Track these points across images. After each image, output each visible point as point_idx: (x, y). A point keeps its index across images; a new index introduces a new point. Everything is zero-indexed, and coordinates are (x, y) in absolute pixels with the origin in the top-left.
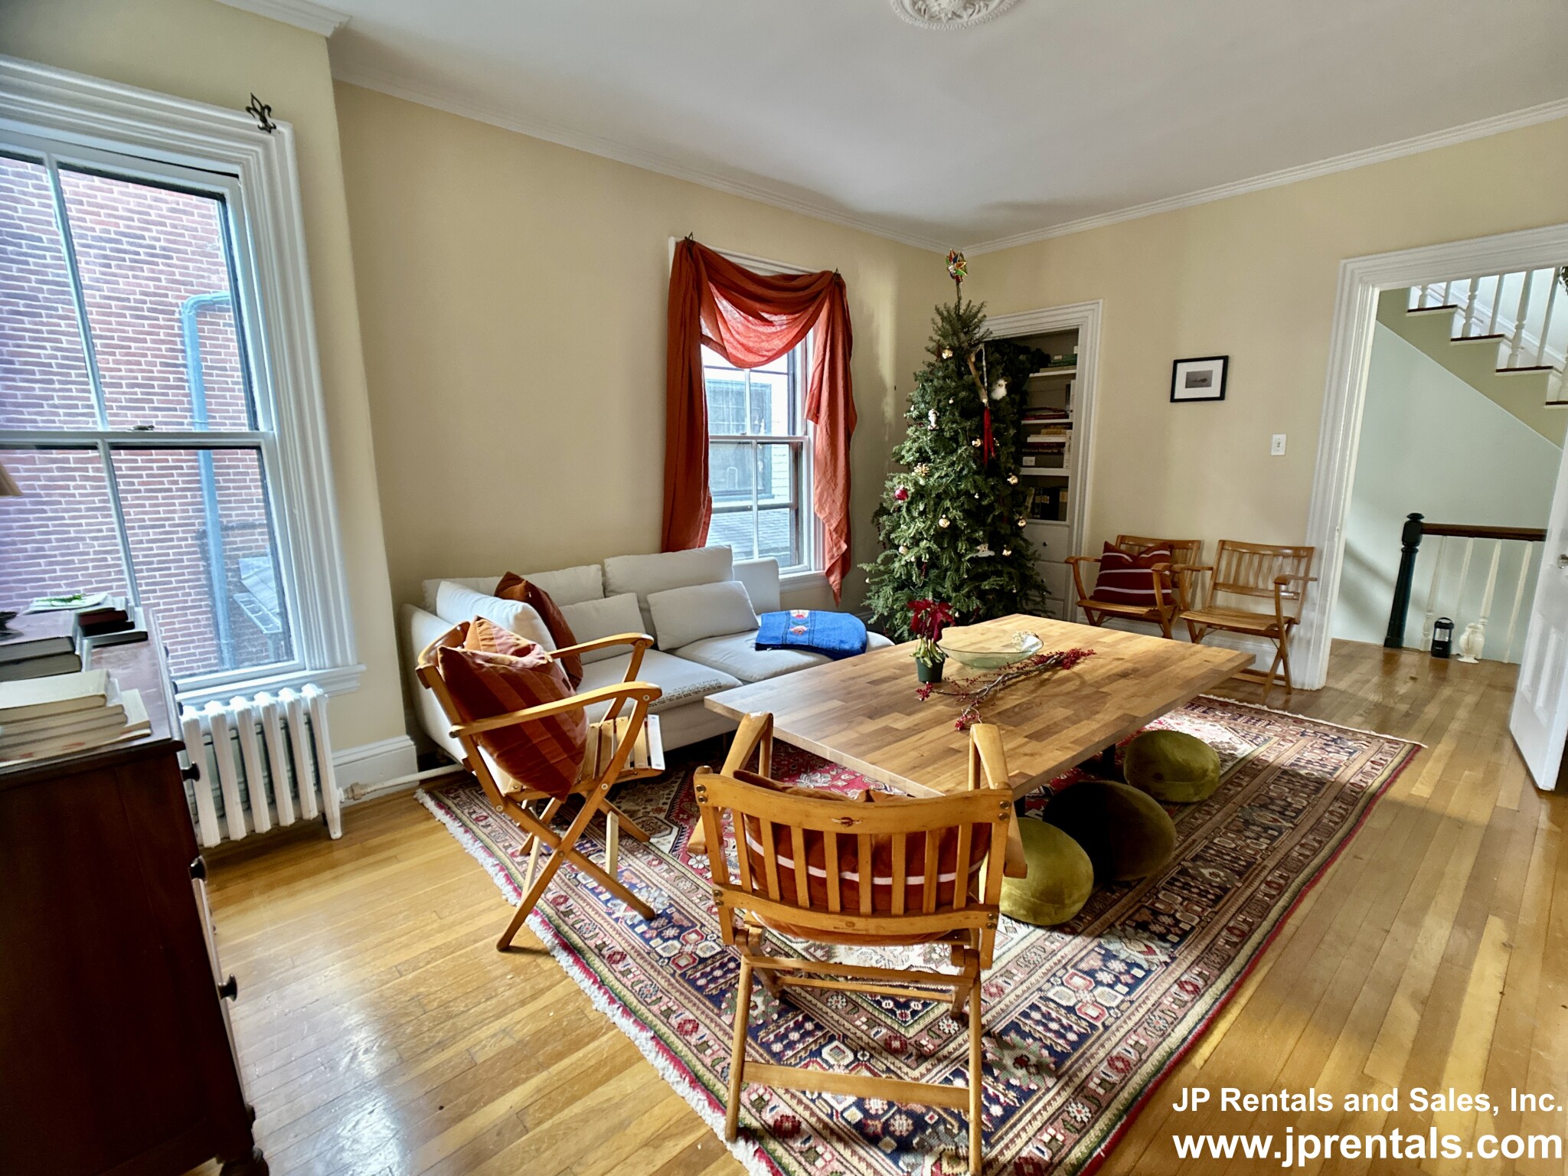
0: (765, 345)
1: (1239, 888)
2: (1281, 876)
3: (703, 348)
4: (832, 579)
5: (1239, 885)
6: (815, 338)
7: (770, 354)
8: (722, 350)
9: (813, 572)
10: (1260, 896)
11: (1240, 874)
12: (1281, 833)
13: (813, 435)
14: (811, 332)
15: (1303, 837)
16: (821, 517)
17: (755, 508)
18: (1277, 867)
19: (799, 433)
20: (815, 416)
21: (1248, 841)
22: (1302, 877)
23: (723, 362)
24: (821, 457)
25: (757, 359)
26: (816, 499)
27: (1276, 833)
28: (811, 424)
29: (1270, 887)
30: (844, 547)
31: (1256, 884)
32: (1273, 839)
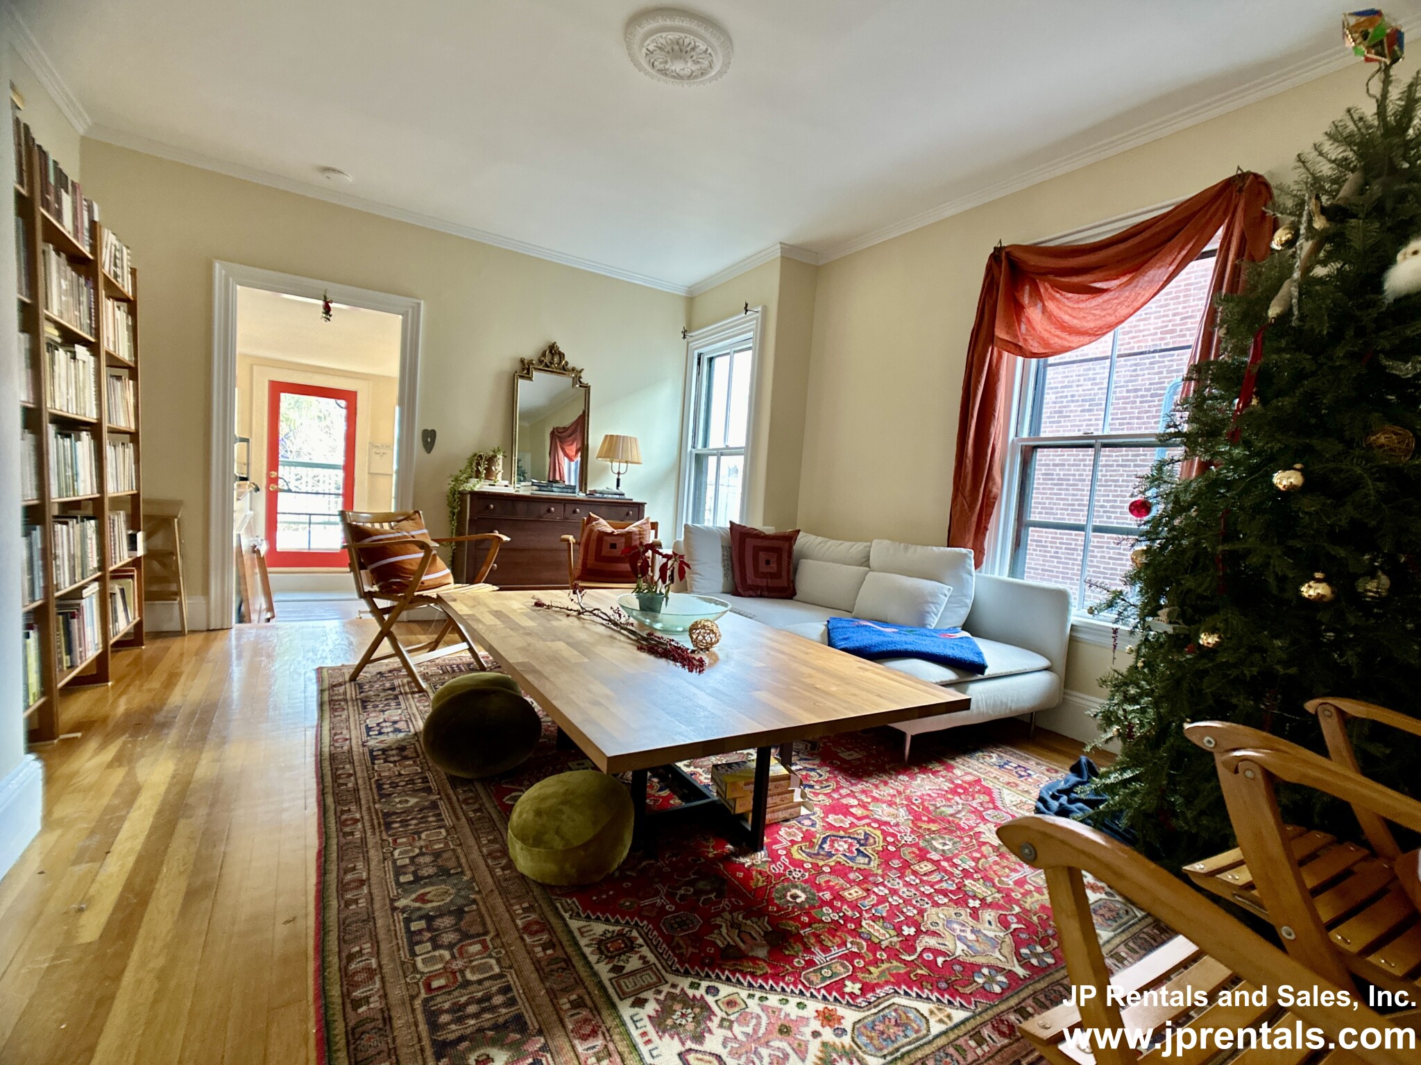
1: (374, 803)
2: (352, 833)
5: (377, 806)
10: (353, 808)
11: (387, 815)
12: (398, 884)
15: (370, 893)
18: (364, 840)
21: (417, 851)
22: (334, 847)
27: (402, 879)
29: (352, 819)
31: (365, 813)
32: (399, 871)
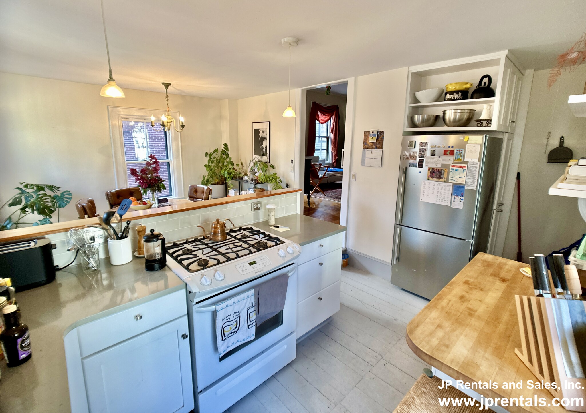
0: (325, 119)
3: (316, 121)
4: (334, 164)
6: (333, 119)
7: (325, 121)
8: (319, 121)
9: (330, 163)
13: (332, 136)
14: (332, 118)
16: (333, 152)
17: (321, 150)
19: (329, 135)
20: (332, 132)
23: (319, 122)
24: (333, 140)
25: (323, 122)
26: (332, 148)
28: (331, 134)
30: (337, 158)
